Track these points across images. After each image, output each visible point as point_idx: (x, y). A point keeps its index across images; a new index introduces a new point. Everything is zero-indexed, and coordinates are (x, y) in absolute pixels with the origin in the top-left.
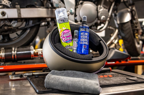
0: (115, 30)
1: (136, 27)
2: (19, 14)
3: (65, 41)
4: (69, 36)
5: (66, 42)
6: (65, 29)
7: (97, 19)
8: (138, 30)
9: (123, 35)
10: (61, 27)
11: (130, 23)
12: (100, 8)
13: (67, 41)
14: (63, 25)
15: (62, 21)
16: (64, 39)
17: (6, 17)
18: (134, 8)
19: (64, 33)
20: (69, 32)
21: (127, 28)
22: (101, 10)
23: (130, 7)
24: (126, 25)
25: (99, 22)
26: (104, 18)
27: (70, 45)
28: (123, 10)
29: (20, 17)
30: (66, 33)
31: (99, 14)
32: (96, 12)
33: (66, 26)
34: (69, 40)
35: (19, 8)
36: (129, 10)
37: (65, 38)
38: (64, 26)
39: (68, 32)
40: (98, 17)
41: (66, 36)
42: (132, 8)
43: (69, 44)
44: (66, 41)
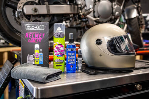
0: (125, 25)
1: (141, 22)
2: (48, 10)
3: (56, 54)
4: (61, 51)
5: (57, 56)
6: (59, 43)
7: (112, 15)
8: (142, 25)
9: (130, 29)
11: (136, 19)
12: (115, 5)
15: (57, 35)
16: (56, 52)
18: (140, 5)
19: (57, 47)
21: (134, 23)
22: (116, 7)
23: (136, 4)
24: (133, 20)
25: (113, 17)
26: (118, 14)
27: (60, 59)
28: (129, 7)
29: (49, 13)
30: (59, 48)
31: (114, 11)
32: (111, 8)
33: (61, 41)
34: (60, 55)
35: (48, 5)
36: (136, 6)
38: (59, 41)
39: (61, 47)
40: (113, 14)
41: (58, 50)
42: (138, 5)
44: (58, 55)
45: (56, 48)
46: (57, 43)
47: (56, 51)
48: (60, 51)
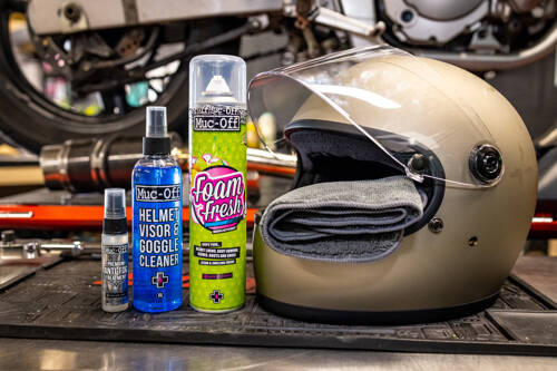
2: (130, 8)
3: (201, 218)
4: (226, 200)
5: (208, 224)
6: (216, 161)
10: (197, 149)
13: (213, 221)
14: (210, 141)
15: (207, 119)
16: (200, 207)
17: (82, 25)
19: (207, 180)
20: (231, 178)
27: (220, 244)
30: (214, 183)
33: (224, 148)
34: (223, 219)
37: (205, 204)
38: (214, 148)
39: (225, 181)
41: (212, 198)
43: (216, 238)
44: (210, 220)
45: (203, 183)
46: (207, 157)
47: (201, 201)
48: (220, 202)
